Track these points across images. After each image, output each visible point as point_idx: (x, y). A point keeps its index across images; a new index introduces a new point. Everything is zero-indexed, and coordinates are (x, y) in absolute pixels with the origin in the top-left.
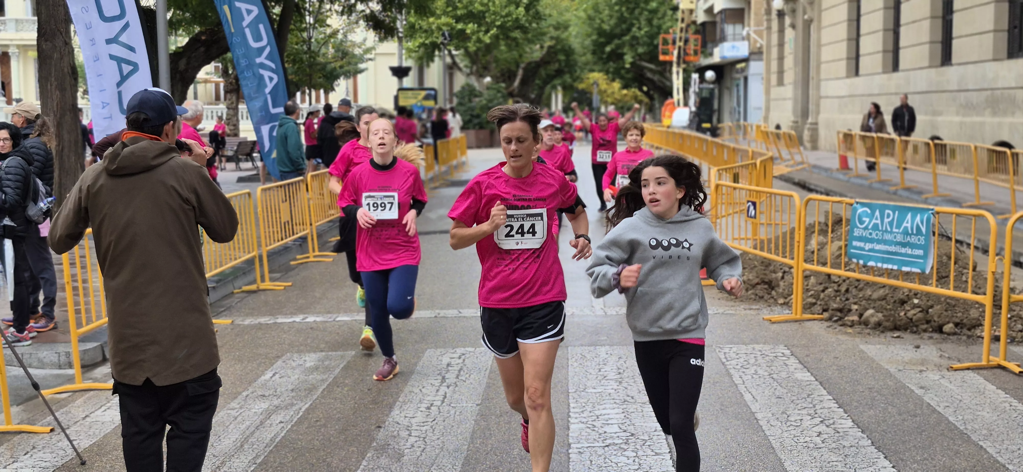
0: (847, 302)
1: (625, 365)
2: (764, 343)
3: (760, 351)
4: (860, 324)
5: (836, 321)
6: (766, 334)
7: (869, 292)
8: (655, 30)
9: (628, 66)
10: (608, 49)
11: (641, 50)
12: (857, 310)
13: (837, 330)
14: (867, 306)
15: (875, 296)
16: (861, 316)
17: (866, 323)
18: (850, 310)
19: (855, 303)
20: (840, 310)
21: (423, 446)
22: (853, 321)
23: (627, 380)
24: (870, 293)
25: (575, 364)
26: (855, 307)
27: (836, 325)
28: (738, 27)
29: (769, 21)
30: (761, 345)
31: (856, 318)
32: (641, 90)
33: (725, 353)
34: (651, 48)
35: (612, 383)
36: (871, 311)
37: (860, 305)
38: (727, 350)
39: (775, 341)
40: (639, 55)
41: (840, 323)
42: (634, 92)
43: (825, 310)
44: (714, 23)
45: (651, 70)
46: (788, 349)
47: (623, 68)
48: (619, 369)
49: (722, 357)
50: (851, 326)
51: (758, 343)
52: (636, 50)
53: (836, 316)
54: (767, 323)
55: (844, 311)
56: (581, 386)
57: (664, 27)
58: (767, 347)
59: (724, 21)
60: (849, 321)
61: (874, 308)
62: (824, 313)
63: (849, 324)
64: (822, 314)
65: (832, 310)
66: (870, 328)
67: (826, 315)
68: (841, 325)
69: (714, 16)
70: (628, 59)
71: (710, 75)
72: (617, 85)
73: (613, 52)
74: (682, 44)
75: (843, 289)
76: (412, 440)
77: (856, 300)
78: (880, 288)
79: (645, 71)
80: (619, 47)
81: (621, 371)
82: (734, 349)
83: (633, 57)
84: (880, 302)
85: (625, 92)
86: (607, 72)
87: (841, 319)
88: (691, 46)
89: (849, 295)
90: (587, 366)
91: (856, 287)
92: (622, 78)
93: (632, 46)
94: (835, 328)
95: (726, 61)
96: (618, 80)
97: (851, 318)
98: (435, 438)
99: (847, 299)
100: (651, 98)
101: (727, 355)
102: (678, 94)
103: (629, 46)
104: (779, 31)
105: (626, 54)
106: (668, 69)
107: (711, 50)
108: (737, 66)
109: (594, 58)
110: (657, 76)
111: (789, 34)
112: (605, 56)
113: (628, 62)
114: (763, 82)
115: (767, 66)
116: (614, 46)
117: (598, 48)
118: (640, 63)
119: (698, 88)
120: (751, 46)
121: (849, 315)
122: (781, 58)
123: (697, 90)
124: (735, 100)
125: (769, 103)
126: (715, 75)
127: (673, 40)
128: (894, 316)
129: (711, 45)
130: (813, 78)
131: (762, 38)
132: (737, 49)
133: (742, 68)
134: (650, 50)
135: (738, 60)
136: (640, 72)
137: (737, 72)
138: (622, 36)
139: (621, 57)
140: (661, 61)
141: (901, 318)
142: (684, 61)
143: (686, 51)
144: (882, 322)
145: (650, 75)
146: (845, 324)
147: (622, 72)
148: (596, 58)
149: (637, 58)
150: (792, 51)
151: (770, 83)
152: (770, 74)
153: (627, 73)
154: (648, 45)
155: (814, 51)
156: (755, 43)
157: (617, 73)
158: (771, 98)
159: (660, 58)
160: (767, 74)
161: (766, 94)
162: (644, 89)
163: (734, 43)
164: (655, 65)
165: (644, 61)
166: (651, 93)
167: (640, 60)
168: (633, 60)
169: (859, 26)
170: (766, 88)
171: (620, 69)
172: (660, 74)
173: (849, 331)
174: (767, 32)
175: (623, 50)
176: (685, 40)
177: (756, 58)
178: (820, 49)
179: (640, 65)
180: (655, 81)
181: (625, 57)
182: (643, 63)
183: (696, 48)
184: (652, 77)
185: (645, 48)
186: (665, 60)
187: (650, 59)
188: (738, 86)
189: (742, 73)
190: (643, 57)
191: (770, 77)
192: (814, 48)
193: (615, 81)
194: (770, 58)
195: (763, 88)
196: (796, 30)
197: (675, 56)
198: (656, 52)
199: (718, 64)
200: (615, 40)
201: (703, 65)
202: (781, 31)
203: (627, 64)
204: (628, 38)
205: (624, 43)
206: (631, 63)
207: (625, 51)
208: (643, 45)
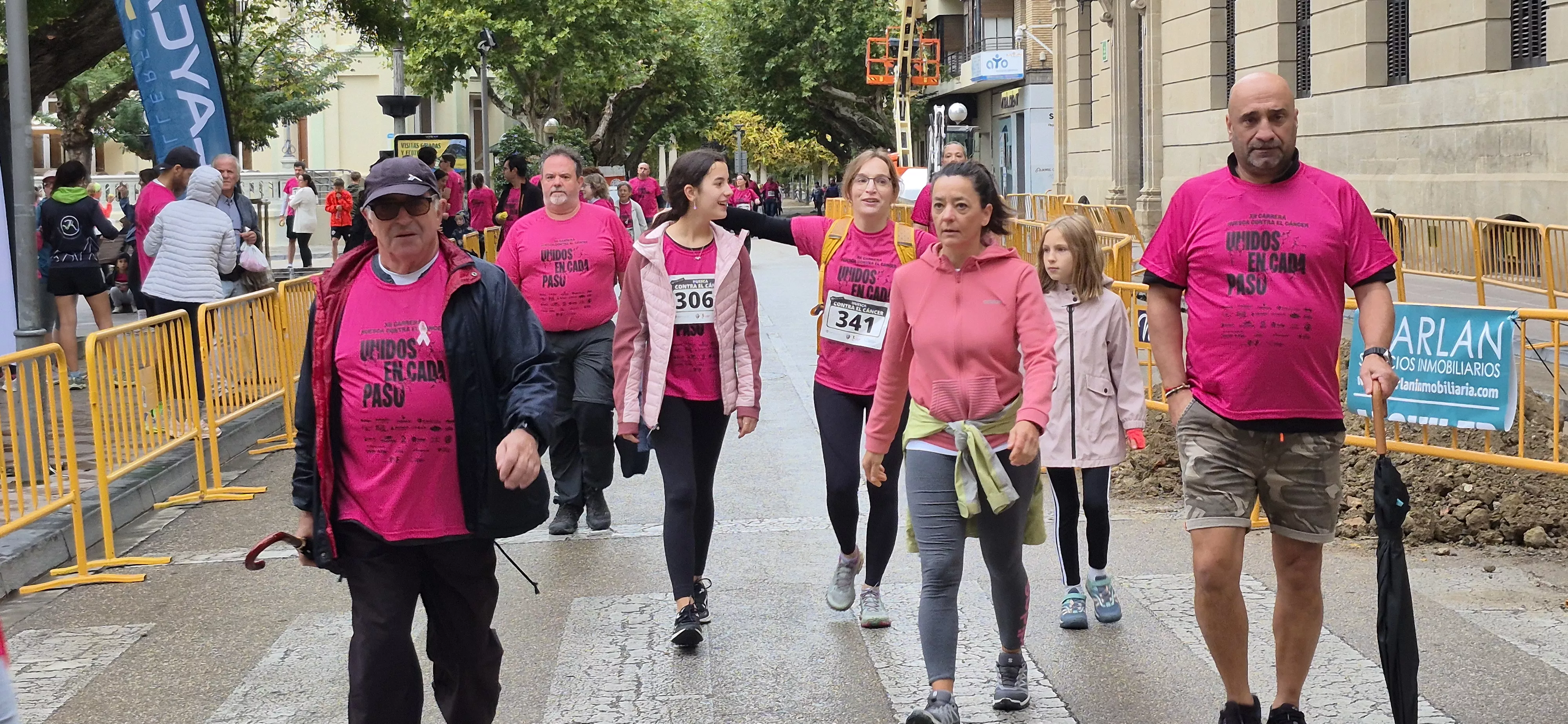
8: (856, 30)
9: (806, 94)
10: (770, 65)
11: (829, 66)
26: (1356, 501)
28: (1006, 24)
29: (1062, 11)
32: (822, 141)
34: (850, 61)
37: (1367, 497)
40: (826, 76)
42: (808, 145)
44: (959, 18)
45: (847, 103)
47: (799, 99)
52: (822, 66)
57: (871, 25)
59: (977, 14)
69: (960, 4)
70: (808, 82)
72: (777, 133)
73: (778, 70)
74: (908, 54)
77: (1357, 488)
79: (837, 104)
80: (789, 61)
83: (815, 80)
85: (792, 145)
86: (762, 110)
88: (924, 57)
91: (1352, 465)
92: (788, 119)
93: (814, 59)
95: (984, 85)
96: (779, 124)
97: (1351, 522)
100: (840, 154)
102: (904, 144)
103: (808, 60)
104: (1080, 30)
105: (803, 74)
106: (878, 101)
107: (954, 67)
108: (1004, 94)
109: (744, 81)
110: (859, 113)
111: (1101, 34)
112: (764, 79)
113: (807, 88)
114: (1052, 122)
115: (1059, 92)
116: (781, 60)
117: (752, 64)
118: (827, 90)
119: (945, 132)
120: (1029, 58)
121: (1345, 516)
122: (1086, 79)
123: (944, 135)
124: (1002, 154)
125: (1066, 158)
126: (965, 110)
127: (891, 48)
128: (1433, 516)
129: (954, 57)
130: (1149, 111)
131: (1049, 43)
132: (1004, 64)
133: (1012, 97)
134: (849, 66)
135: (1003, 82)
136: (826, 107)
137: (1004, 105)
138: (796, 40)
139: (793, 79)
140: (870, 85)
141: (1443, 519)
142: (912, 85)
143: (916, 66)
144: (1411, 527)
145: (845, 113)
146: (1340, 534)
147: (790, 108)
148: (747, 83)
149: (824, 81)
150: (1108, 65)
151: (1065, 124)
152: (1065, 107)
153: (798, 110)
154: (844, 57)
155: (1149, 63)
156: (1036, 51)
157: (782, 109)
158: (1069, 151)
159: (868, 79)
160: (1060, 107)
161: (1060, 143)
162: (829, 138)
163: (998, 52)
164: (855, 93)
165: (837, 88)
166: (842, 145)
167: (829, 84)
168: (816, 84)
169: (1233, 17)
170: (1060, 132)
171: (787, 102)
172: (864, 108)
173: (1352, 546)
174: (1059, 31)
175: (797, 67)
176: (913, 47)
177: (1038, 80)
178: (1161, 61)
179: (828, 93)
180: (854, 123)
181: (802, 79)
182: (834, 90)
183: (932, 62)
184: (849, 115)
185: (838, 62)
186: (876, 83)
187: (846, 83)
188: (1005, 129)
189: (1012, 106)
190: (833, 79)
191: (1065, 112)
192: (1149, 58)
193: (774, 126)
194: (1065, 77)
195: (1053, 133)
196: (1115, 27)
197: (897, 75)
198: (859, 68)
199: (968, 91)
200: (782, 49)
201: (940, 93)
202: (1085, 29)
203: (806, 91)
204: (806, 44)
205: (798, 54)
206: (813, 89)
207: (801, 69)
208: (834, 57)
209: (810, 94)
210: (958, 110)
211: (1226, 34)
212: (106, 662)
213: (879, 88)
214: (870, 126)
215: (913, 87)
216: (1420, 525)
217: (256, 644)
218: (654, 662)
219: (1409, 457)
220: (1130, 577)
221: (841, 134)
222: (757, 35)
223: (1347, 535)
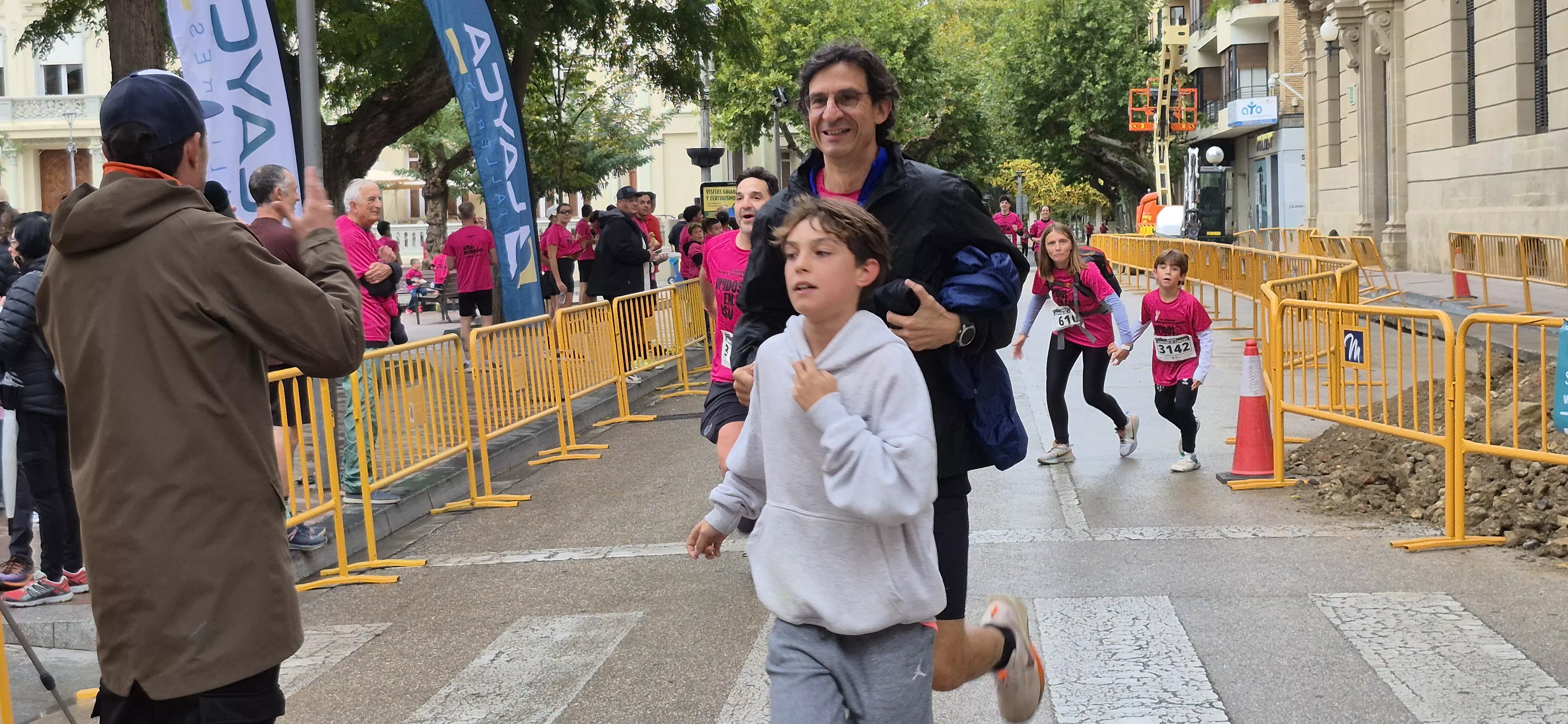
0: (1548, 512)
1: (1148, 633)
2: (1406, 589)
3: (1401, 603)
5: (1531, 547)
6: (1403, 572)
8: (1120, 83)
9: (1074, 142)
10: (1042, 116)
11: (1096, 116)
13: (1538, 563)
18: (1556, 527)
19: (1564, 514)
20: (1537, 527)
22: (1564, 546)
25: (1053, 632)
27: (1532, 555)
28: (1259, 75)
29: (1312, 60)
32: (1095, 185)
33: (1334, 608)
34: (1114, 111)
38: (1337, 603)
39: (1425, 584)
40: (1093, 125)
41: (1540, 550)
42: (1082, 189)
43: (1504, 529)
44: (1218, 70)
45: (1113, 149)
46: (1455, 599)
47: (1069, 147)
48: (1138, 639)
49: (1331, 614)
50: (1562, 557)
51: (1393, 589)
52: (1089, 116)
53: (1530, 538)
54: (1401, 553)
55: (1544, 528)
57: (1134, 78)
58: (1412, 598)
59: (1236, 65)
60: (1556, 546)
62: (1506, 533)
63: (1558, 552)
64: (1501, 534)
65: (1522, 527)
67: (1510, 536)
68: (1543, 555)
69: (1218, 57)
70: (1076, 130)
71: (1214, 153)
72: (1055, 178)
73: (1049, 119)
74: (1166, 103)
75: (1539, 489)
77: (1565, 508)
79: (1104, 150)
80: (1059, 112)
81: (1143, 643)
82: (1351, 601)
83: (1084, 129)
85: (1068, 189)
86: (1040, 157)
87: (1539, 543)
88: (1183, 105)
89: (1551, 500)
90: (1076, 635)
92: (1063, 165)
93: (1083, 110)
94: (1534, 560)
95: (1240, 130)
96: (1057, 170)
97: (1560, 542)
99: (1549, 507)
100: (1113, 198)
101: (1340, 612)
102: (1163, 185)
103: (1076, 110)
104: (1330, 77)
105: (1072, 124)
106: (1142, 146)
107: (1213, 114)
108: (1259, 138)
109: (1019, 131)
110: (1124, 158)
111: (1349, 79)
112: (1037, 129)
113: (1076, 136)
114: (1304, 162)
115: (1310, 134)
116: (1052, 112)
117: (1026, 115)
118: (1095, 138)
119: (1199, 172)
120: (1281, 104)
121: (1555, 535)
122: (1335, 121)
123: (1197, 175)
124: (1258, 194)
125: (1317, 196)
126: (1222, 154)
127: (1151, 98)
129: (1212, 105)
130: (1394, 150)
131: (1300, 89)
132: (1259, 110)
133: (1266, 141)
134: (1114, 116)
135: (1260, 127)
136: (1095, 153)
137: (1259, 148)
138: (1066, 94)
139: (1063, 128)
140: (1133, 132)
142: (1170, 130)
143: (1174, 114)
145: (1112, 158)
146: (1549, 553)
147: (1065, 155)
148: (1022, 133)
149: (1091, 129)
150: (1355, 108)
151: (1316, 163)
152: (1316, 148)
153: (1072, 157)
154: (1110, 108)
155: (1394, 105)
156: (1289, 97)
157: (1057, 157)
158: (1320, 188)
159: (1130, 126)
160: (1311, 148)
161: (1311, 182)
162: (1101, 182)
163: (1253, 100)
164: (1121, 140)
165: (1103, 135)
166: (1113, 188)
167: (1096, 132)
168: (1084, 132)
169: (1473, 60)
170: (1311, 171)
171: (1061, 150)
172: (1130, 154)
173: (1560, 565)
174: (1309, 78)
175: (1067, 117)
176: (1171, 97)
177: (1291, 123)
178: (1405, 102)
179: (1095, 140)
180: (1120, 167)
181: (1071, 128)
182: (1101, 137)
183: (1190, 110)
184: (1115, 160)
185: (1104, 112)
186: (1138, 129)
187: (1113, 130)
188: (1260, 170)
189: (1267, 148)
190: (1100, 127)
191: (1316, 152)
192: (1394, 100)
193: (1051, 172)
194: (1316, 121)
195: (1304, 172)
196: (1361, 72)
197: (1156, 122)
198: (1124, 117)
199: (1226, 136)
200: (1053, 102)
201: (1200, 138)
202: (1334, 76)
203: (1075, 139)
204: (1074, 97)
205: (1068, 106)
206: (1081, 138)
207: (1070, 119)
208: (1100, 108)
209: (1078, 142)
210: (1215, 154)
211: (1467, 76)
212: (336, 660)
213: (1142, 136)
214: (1134, 169)
215: (1171, 132)
217: (473, 645)
220: (1325, 596)
221: (1110, 177)
222: (1030, 90)
223: (1555, 555)
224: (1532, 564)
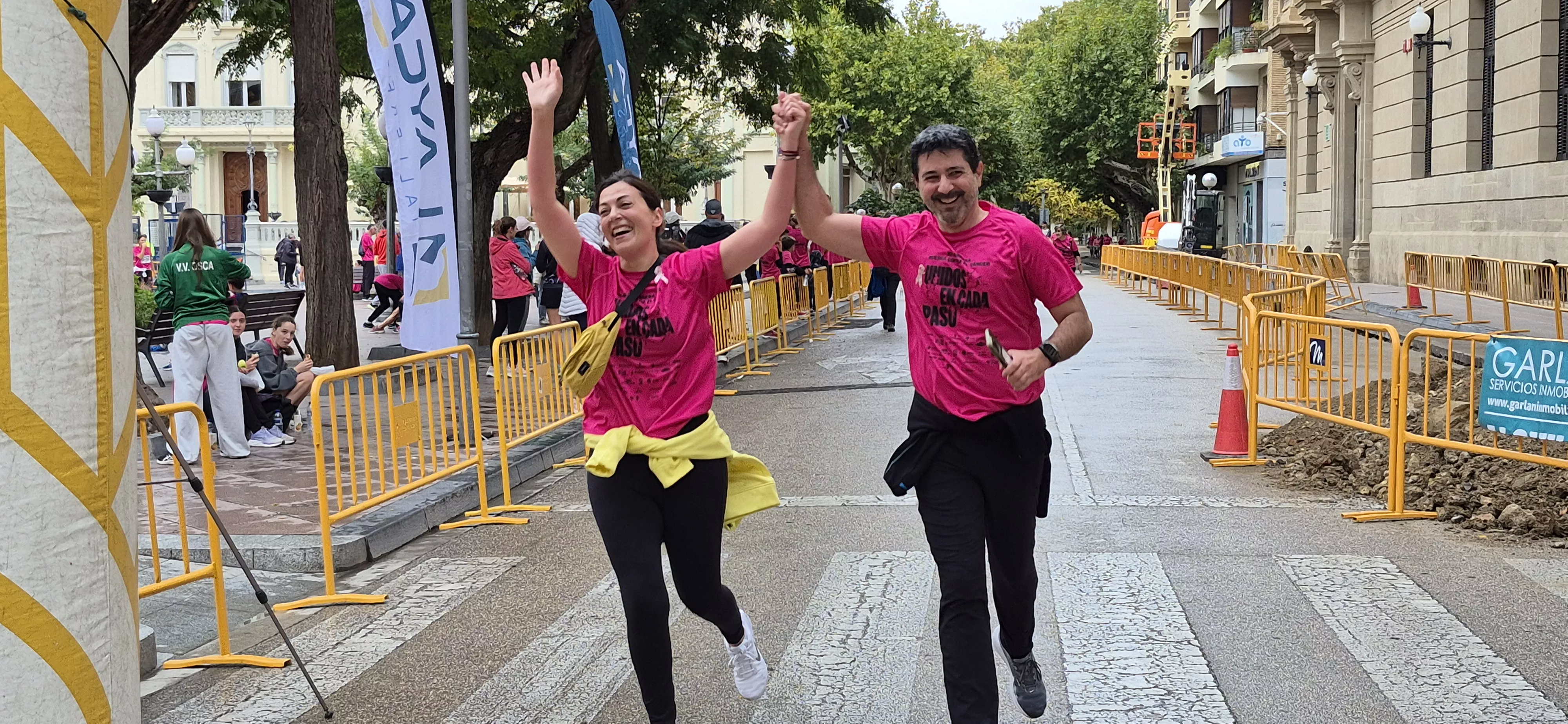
0: (1473, 493)
1: (1140, 582)
2: (1352, 553)
3: (1347, 564)
4: (1497, 527)
5: (1458, 521)
6: (1351, 539)
7: (1507, 478)
8: (1131, 117)
9: (1091, 166)
10: (1064, 143)
11: (1110, 144)
12: (1490, 504)
13: (1462, 535)
14: (1507, 499)
15: (1518, 483)
16: (1497, 513)
17: (1507, 526)
18: (1479, 505)
19: (1486, 495)
20: (1464, 505)
21: (840, 702)
22: (1485, 521)
23: (1145, 605)
24: (1509, 480)
25: (1062, 579)
26: (1488, 500)
27: (1458, 528)
28: (1249, 113)
29: (1295, 102)
30: (1347, 556)
31: (1489, 517)
32: (1107, 201)
33: (1293, 567)
34: (1125, 141)
35: (1124, 609)
36: (1514, 507)
37: (1496, 497)
38: (1296, 563)
39: (1369, 549)
40: (1107, 152)
41: (1465, 524)
42: (1096, 205)
43: (1436, 505)
44: (1214, 108)
45: (1124, 173)
46: (1392, 562)
47: (1086, 170)
48: (1131, 587)
49: (1290, 572)
50: (1483, 530)
51: (1342, 553)
52: (1105, 143)
53: (1457, 514)
54: (1351, 523)
55: (1469, 506)
56: (1075, 613)
57: (1143, 113)
58: (1357, 560)
59: (1230, 104)
60: (1479, 521)
61: (1517, 502)
62: (1438, 509)
63: (1480, 525)
64: (1434, 510)
65: (1451, 504)
66: (1513, 533)
67: (1441, 512)
68: (1466, 528)
69: (1215, 96)
70: (1093, 156)
72: (1073, 195)
73: (1070, 148)
74: (1170, 135)
75: (1466, 474)
76: (822, 691)
77: (1489, 490)
78: (1526, 471)
79: (1116, 174)
80: (1079, 140)
81: (1135, 591)
82: (1307, 562)
83: (1099, 155)
84: (1526, 493)
85: (1084, 204)
86: (1061, 177)
87: (1465, 517)
88: (1184, 137)
89: (1476, 483)
90: (1080, 582)
91: (1486, 469)
92: (1081, 185)
93: (1099, 139)
94: (1459, 532)
95: (1232, 159)
96: (1075, 188)
97: (1482, 517)
98: (857, 689)
99: (1474, 488)
100: (1123, 213)
101: (1297, 571)
102: (1165, 205)
103: (1093, 139)
104: (1309, 117)
105: (1089, 150)
106: (1148, 171)
107: (1209, 145)
108: (1248, 167)
109: (1044, 156)
110: (1132, 181)
111: (1325, 119)
112: (1059, 154)
113: (1092, 161)
114: (1285, 188)
115: (1291, 165)
116: (1072, 140)
117: (1051, 142)
118: (1108, 163)
119: (1196, 195)
120: (1268, 138)
121: (1478, 512)
122: (1312, 154)
123: (1195, 198)
124: (1245, 213)
125: (1295, 217)
126: (1217, 179)
127: (1157, 130)
128: (1552, 515)
129: (1209, 137)
130: (1362, 180)
131: (1283, 126)
132: (1248, 142)
133: (1255, 169)
134: (1125, 144)
135: (1247, 157)
136: (1108, 176)
137: (1248, 175)
138: (1085, 125)
139: (1082, 154)
140: (1141, 159)
141: (1562, 518)
142: (1173, 158)
143: (1176, 144)
144: (1533, 523)
145: (1122, 181)
146: (1472, 526)
147: (1082, 177)
148: (1046, 157)
149: (1106, 156)
150: (1329, 143)
151: (1295, 190)
152: (1296, 176)
153: (1089, 178)
154: (1122, 137)
155: (1363, 143)
156: (1273, 133)
157: (1076, 178)
158: (1298, 211)
159: (1138, 154)
160: (1291, 176)
161: (1290, 205)
162: (1112, 199)
163: (1244, 133)
164: (1130, 165)
165: (1116, 161)
166: (1122, 205)
167: (1109, 159)
168: (1099, 158)
169: (1431, 106)
170: (1291, 196)
171: (1079, 172)
172: (1138, 178)
173: (1481, 537)
174: (1292, 118)
175: (1085, 145)
176: (1174, 130)
177: (1275, 155)
178: (1372, 140)
179: (1109, 165)
180: (1130, 188)
181: (1088, 154)
182: (1114, 163)
183: (1190, 141)
184: (1126, 183)
185: (1117, 141)
186: (1144, 157)
187: (1124, 157)
188: (1248, 194)
189: (1254, 176)
190: (1113, 154)
191: (1296, 180)
192: (1363, 138)
193: (1070, 190)
194: (1296, 154)
195: (1285, 197)
196: (1336, 114)
197: (1161, 151)
198: (1133, 146)
199: (1220, 164)
200: (1073, 132)
201: (1197, 166)
202: (1313, 116)
203: (1091, 164)
204: (1092, 128)
205: (1086, 135)
206: (1096, 163)
207: (1088, 146)
208: (1113, 138)
209: (1094, 166)
210: (1210, 179)
211: (1425, 119)
213: (1148, 162)
214: (1141, 190)
215: (1173, 160)
216: (1541, 522)
217: (591, 577)
218: (883, 608)
219: (1535, 466)
220: (1285, 556)
221: (1120, 196)
222: (1055, 121)
223: (1477, 528)
224: (1458, 535)
